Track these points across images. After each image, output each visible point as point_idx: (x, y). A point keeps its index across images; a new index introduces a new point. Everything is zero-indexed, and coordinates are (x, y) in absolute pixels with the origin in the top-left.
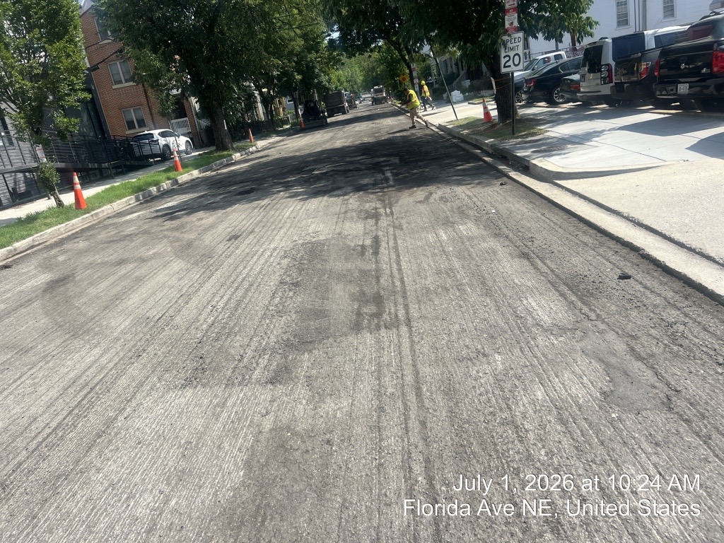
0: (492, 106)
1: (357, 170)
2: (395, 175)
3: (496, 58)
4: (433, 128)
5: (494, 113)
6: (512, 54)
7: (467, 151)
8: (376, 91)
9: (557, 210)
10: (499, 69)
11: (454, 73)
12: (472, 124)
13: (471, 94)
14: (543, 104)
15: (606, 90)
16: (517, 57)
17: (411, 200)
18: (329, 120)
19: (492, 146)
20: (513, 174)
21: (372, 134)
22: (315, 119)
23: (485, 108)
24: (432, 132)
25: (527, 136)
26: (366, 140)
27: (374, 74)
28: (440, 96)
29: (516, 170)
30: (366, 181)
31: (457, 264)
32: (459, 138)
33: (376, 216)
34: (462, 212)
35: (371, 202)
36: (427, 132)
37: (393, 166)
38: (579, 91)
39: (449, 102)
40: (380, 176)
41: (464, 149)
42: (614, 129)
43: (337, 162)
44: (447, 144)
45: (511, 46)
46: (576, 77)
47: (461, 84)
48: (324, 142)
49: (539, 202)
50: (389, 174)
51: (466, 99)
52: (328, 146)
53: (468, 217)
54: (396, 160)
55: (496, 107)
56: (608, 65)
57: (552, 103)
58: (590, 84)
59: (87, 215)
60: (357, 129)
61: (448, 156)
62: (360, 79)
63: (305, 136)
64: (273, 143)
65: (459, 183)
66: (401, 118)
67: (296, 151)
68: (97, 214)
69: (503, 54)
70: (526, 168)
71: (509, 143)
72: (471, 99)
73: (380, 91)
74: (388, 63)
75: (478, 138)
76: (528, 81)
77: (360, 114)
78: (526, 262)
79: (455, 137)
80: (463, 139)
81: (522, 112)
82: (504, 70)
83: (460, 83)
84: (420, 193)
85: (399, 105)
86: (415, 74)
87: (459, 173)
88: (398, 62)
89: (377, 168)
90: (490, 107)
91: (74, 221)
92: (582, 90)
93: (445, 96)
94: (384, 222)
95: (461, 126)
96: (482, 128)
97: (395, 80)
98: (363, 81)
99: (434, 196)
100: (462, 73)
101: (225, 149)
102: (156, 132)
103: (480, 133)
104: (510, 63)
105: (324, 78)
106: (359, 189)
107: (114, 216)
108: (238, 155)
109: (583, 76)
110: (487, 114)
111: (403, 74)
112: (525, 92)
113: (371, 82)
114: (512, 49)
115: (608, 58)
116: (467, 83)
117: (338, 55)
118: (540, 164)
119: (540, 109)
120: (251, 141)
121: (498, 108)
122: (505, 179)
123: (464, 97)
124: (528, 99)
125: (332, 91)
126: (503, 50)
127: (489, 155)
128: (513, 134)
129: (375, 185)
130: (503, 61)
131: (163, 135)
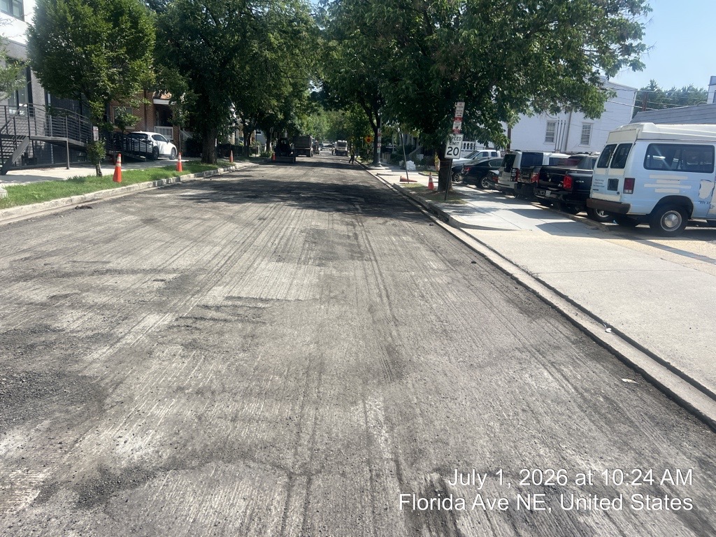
0: (435, 180)
1: (334, 200)
2: (362, 208)
3: (444, 146)
4: (389, 186)
5: (436, 185)
6: (454, 147)
7: (412, 205)
8: (340, 145)
9: (456, 240)
10: (444, 154)
11: (411, 146)
12: (419, 189)
13: (423, 166)
14: (474, 186)
15: (512, 185)
16: (456, 150)
17: (374, 222)
18: (298, 159)
19: (430, 204)
20: (438, 221)
21: (340, 179)
22: (286, 155)
23: (431, 179)
24: (388, 188)
25: (453, 203)
26: (336, 182)
27: (341, 128)
28: (396, 162)
29: (440, 219)
30: (342, 207)
31: (399, 248)
32: (408, 196)
33: (354, 226)
34: (405, 232)
35: (348, 218)
36: (385, 187)
37: (360, 203)
38: (497, 183)
39: (404, 168)
40: (352, 207)
41: (410, 203)
42: (506, 209)
43: (316, 192)
44: (399, 198)
45: (454, 142)
46: (497, 172)
47: (416, 156)
48: (300, 176)
49: (448, 235)
50: (358, 207)
51: (418, 170)
52: (304, 179)
53: (408, 234)
54: (363, 200)
55: (437, 180)
56: (517, 169)
57: (480, 187)
58: (504, 179)
59: (124, 187)
60: (325, 172)
61: (400, 205)
62: (326, 128)
63: (279, 168)
64: (249, 167)
65: (404, 220)
66: (362, 172)
67: (277, 177)
68: (130, 188)
69: (448, 145)
70: (447, 219)
71: (440, 205)
72: (422, 171)
73: (343, 145)
74: (357, 122)
75: (422, 198)
76: (465, 167)
77: (324, 161)
78: (433, 253)
79: (405, 195)
80: (411, 197)
81: (455, 188)
82: (447, 156)
83: (415, 154)
84: (380, 220)
85: (360, 161)
86: (380, 139)
87: (404, 215)
88: (366, 124)
89: (348, 201)
90: (434, 180)
91: (117, 189)
92: (499, 182)
93: (401, 163)
94: (358, 228)
95: (410, 188)
96: (425, 193)
97: (359, 139)
98: (328, 131)
99: (388, 223)
100: (418, 147)
101: (209, 162)
102: (150, 134)
103: (422, 195)
104: (452, 152)
105: (297, 122)
106: (338, 210)
107: (143, 193)
108: (222, 170)
109: (501, 173)
110: (431, 183)
111: (369, 136)
112: (462, 175)
113: (336, 134)
114: (454, 144)
115: (518, 164)
116: (421, 157)
117: (316, 106)
118: (454, 218)
119: (470, 189)
120: (230, 161)
121: (439, 182)
122: (433, 223)
123: (416, 168)
124: (464, 180)
125: (302, 134)
126: (448, 143)
127: (426, 209)
128: (445, 200)
129: (349, 210)
130: (447, 150)
131: (155, 138)
